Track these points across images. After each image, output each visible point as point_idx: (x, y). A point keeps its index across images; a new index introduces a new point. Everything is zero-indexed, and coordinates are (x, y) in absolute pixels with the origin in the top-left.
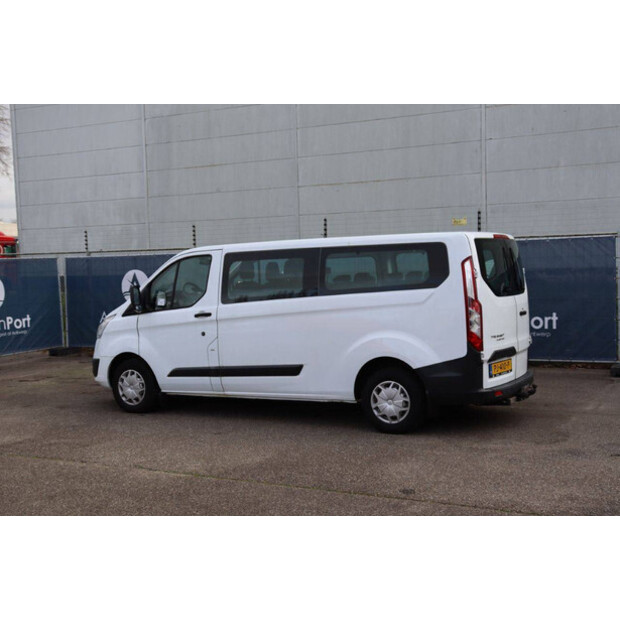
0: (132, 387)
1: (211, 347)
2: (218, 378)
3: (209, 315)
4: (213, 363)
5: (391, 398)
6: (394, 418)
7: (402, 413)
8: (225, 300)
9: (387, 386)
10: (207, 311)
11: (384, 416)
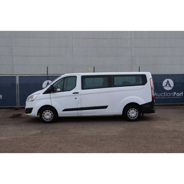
0: (48, 115)
1: (78, 102)
2: (80, 111)
3: (78, 93)
4: (79, 107)
5: (133, 113)
6: (134, 117)
7: (136, 116)
8: (83, 88)
9: (132, 110)
10: (77, 92)
11: (131, 117)
